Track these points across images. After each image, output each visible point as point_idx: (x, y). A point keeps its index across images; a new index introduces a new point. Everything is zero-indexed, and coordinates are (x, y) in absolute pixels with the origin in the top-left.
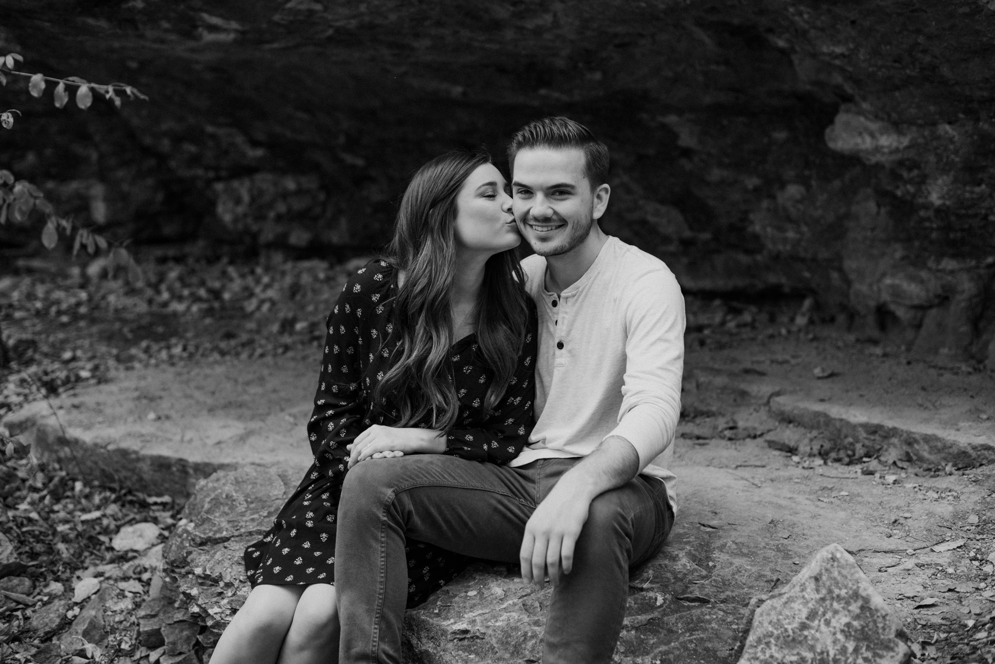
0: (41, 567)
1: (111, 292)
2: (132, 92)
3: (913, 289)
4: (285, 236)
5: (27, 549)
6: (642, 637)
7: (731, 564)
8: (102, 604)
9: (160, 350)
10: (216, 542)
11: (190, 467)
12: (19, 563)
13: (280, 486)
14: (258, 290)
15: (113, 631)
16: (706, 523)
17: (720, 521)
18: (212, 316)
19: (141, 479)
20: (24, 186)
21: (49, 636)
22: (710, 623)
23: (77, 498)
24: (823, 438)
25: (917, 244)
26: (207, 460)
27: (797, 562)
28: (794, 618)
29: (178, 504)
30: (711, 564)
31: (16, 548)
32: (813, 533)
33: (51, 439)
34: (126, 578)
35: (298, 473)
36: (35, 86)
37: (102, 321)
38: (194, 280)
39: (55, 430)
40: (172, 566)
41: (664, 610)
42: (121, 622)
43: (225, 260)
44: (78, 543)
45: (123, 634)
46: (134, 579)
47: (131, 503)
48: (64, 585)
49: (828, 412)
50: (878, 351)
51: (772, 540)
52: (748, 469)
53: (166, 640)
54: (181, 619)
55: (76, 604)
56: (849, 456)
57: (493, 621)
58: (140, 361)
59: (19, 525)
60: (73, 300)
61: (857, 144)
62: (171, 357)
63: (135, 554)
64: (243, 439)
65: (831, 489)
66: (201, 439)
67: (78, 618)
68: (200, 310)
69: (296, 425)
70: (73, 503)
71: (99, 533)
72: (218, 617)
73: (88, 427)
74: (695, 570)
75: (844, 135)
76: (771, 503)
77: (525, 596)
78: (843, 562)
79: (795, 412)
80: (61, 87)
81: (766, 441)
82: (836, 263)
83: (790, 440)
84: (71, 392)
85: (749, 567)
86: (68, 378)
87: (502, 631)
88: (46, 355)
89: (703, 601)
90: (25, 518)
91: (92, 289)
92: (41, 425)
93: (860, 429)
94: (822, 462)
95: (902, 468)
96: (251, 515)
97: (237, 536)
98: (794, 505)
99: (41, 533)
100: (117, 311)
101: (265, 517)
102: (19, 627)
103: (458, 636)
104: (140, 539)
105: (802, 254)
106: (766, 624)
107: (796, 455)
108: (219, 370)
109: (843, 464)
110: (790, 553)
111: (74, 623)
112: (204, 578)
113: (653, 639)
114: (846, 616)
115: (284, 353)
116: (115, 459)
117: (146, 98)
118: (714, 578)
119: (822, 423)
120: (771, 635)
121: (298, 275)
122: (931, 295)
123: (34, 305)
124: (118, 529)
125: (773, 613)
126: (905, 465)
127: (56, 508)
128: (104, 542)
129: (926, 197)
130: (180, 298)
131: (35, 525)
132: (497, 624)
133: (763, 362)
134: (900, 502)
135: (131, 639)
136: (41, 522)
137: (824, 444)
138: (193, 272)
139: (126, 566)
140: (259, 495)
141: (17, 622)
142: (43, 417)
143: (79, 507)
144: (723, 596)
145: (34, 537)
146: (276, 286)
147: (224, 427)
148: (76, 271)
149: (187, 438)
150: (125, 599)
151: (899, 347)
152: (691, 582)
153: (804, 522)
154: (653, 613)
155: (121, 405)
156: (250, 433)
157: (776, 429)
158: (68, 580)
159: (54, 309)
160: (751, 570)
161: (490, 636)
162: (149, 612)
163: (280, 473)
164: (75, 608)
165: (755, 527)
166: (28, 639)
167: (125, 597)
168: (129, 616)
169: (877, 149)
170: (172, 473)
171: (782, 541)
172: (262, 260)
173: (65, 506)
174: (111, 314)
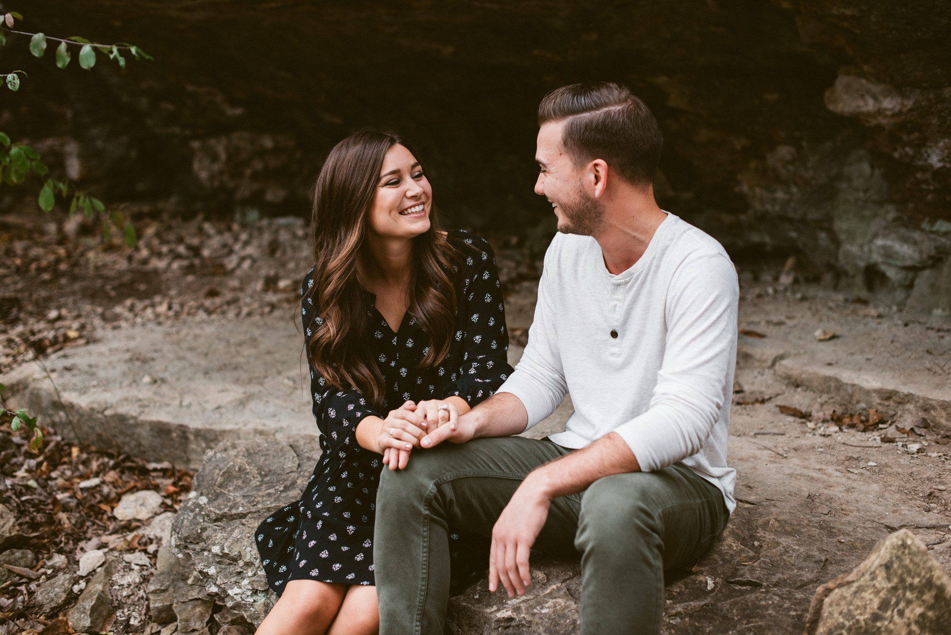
0: (43, 538)
1: (90, 249)
2: (137, 52)
3: (906, 251)
4: (260, 193)
5: (27, 519)
6: (697, 624)
7: (778, 544)
8: (108, 578)
9: (145, 308)
10: (232, 518)
11: (191, 433)
12: (21, 535)
13: (294, 457)
14: (237, 247)
15: (120, 606)
16: (744, 498)
17: (758, 497)
18: (194, 273)
19: (140, 445)
20: (20, 148)
21: (55, 611)
22: (767, 610)
23: (74, 464)
24: (834, 403)
25: (911, 205)
26: (208, 427)
27: (843, 541)
28: (865, 608)
29: (179, 471)
30: (756, 543)
31: (17, 519)
32: (851, 508)
33: (45, 403)
34: (131, 550)
35: (310, 443)
36: (37, 45)
37: (83, 278)
38: (172, 236)
39: (49, 394)
40: (186, 542)
41: (716, 595)
42: (129, 596)
43: (200, 217)
44: (80, 512)
45: (132, 608)
46: (140, 551)
47: (131, 469)
48: (67, 557)
49: (838, 377)
50: (873, 312)
51: (813, 516)
52: (768, 436)
53: (179, 617)
54: (196, 597)
55: (82, 577)
56: (862, 422)
57: (538, 608)
58: (127, 320)
59: (18, 494)
60: (52, 257)
61: (859, 107)
62: (157, 316)
63: (138, 524)
64: (242, 403)
65: (857, 459)
66: (200, 404)
67: (84, 592)
68: (181, 268)
69: (296, 389)
70: (71, 470)
71: (100, 502)
72: (238, 598)
73: (83, 391)
74: (742, 550)
75: (845, 97)
76: (801, 475)
77: (568, 579)
78: (914, 548)
79: (804, 376)
80: (63, 47)
81: (777, 406)
82: (826, 224)
83: (801, 405)
84: (61, 353)
85: (796, 547)
86: (56, 337)
87: (549, 619)
88: (31, 314)
89: (755, 585)
90: (22, 486)
91: (70, 246)
92: (34, 389)
93: (874, 395)
94: (836, 428)
95: (920, 435)
96: (267, 489)
97: (255, 512)
98: (825, 477)
99: (40, 501)
100: (97, 268)
101: (282, 492)
102: (23, 602)
103: (503, 624)
104: (143, 508)
105: (791, 214)
106: (836, 615)
107: (810, 421)
108: (209, 330)
109: (859, 431)
110: (834, 531)
111: (80, 597)
112: (222, 557)
113: (709, 626)
114: (920, 606)
115: (271, 312)
116: (113, 425)
117: (151, 58)
118: (762, 559)
119: (832, 388)
120: (842, 626)
121: (276, 232)
122: (925, 256)
123: (13, 262)
124: (118, 498)
125: (843, 603)
126: (923, 431)
127: (54, 475)
128: (105, 512)
129: (926, 160)
130: (159, 255)
131: (33, 493)
132: (544, 611)
133: (759, 323)
134: (930, 473)
135: (140, 615)
136: (39, 490)
137: (836, 410)
138: (169, 228)
139: (130, 537)
140: (273, 468)
141: (22, 597)
142: (34, 380)
143: (77, 474)
144: (774, 579)
145: (34, 506)
146: (255, 242)
147: (222, 391)
148: (52, 227)
149: (185, 403)
150: (131, 573)
151: (890, 308)
152: (739, 564)
153: (840, 496)
154: (706, 598)
155: (114, 368)
156: (249, 397)
157: (784, 393)
158: (72, 551)
159: (33, 266)
160: (799, 550)
161: (537, 624)
162: (158, 587)
163: (291, 443)
164: (81, 582)
165: (794, 502)
166: (33, 615)
167: (131, 570)
168: (137, 589)
169: (880, 112)
170: (172, 439)
171: (823, 517)
172: (238, 216)
173: (63, 474)
174: (91, 271)
